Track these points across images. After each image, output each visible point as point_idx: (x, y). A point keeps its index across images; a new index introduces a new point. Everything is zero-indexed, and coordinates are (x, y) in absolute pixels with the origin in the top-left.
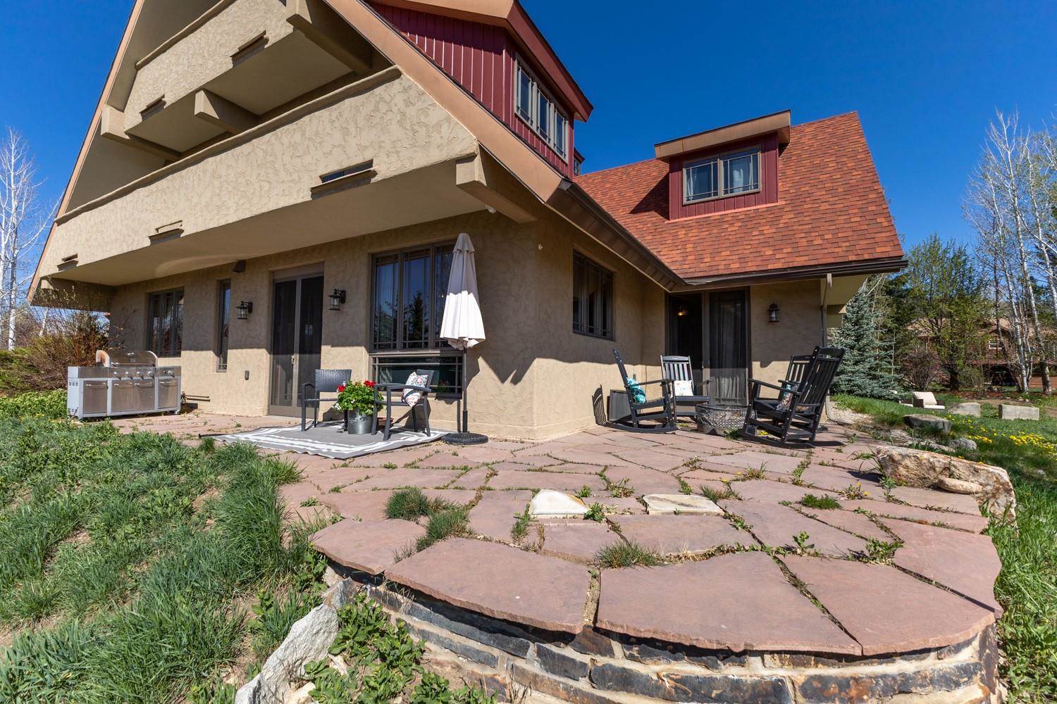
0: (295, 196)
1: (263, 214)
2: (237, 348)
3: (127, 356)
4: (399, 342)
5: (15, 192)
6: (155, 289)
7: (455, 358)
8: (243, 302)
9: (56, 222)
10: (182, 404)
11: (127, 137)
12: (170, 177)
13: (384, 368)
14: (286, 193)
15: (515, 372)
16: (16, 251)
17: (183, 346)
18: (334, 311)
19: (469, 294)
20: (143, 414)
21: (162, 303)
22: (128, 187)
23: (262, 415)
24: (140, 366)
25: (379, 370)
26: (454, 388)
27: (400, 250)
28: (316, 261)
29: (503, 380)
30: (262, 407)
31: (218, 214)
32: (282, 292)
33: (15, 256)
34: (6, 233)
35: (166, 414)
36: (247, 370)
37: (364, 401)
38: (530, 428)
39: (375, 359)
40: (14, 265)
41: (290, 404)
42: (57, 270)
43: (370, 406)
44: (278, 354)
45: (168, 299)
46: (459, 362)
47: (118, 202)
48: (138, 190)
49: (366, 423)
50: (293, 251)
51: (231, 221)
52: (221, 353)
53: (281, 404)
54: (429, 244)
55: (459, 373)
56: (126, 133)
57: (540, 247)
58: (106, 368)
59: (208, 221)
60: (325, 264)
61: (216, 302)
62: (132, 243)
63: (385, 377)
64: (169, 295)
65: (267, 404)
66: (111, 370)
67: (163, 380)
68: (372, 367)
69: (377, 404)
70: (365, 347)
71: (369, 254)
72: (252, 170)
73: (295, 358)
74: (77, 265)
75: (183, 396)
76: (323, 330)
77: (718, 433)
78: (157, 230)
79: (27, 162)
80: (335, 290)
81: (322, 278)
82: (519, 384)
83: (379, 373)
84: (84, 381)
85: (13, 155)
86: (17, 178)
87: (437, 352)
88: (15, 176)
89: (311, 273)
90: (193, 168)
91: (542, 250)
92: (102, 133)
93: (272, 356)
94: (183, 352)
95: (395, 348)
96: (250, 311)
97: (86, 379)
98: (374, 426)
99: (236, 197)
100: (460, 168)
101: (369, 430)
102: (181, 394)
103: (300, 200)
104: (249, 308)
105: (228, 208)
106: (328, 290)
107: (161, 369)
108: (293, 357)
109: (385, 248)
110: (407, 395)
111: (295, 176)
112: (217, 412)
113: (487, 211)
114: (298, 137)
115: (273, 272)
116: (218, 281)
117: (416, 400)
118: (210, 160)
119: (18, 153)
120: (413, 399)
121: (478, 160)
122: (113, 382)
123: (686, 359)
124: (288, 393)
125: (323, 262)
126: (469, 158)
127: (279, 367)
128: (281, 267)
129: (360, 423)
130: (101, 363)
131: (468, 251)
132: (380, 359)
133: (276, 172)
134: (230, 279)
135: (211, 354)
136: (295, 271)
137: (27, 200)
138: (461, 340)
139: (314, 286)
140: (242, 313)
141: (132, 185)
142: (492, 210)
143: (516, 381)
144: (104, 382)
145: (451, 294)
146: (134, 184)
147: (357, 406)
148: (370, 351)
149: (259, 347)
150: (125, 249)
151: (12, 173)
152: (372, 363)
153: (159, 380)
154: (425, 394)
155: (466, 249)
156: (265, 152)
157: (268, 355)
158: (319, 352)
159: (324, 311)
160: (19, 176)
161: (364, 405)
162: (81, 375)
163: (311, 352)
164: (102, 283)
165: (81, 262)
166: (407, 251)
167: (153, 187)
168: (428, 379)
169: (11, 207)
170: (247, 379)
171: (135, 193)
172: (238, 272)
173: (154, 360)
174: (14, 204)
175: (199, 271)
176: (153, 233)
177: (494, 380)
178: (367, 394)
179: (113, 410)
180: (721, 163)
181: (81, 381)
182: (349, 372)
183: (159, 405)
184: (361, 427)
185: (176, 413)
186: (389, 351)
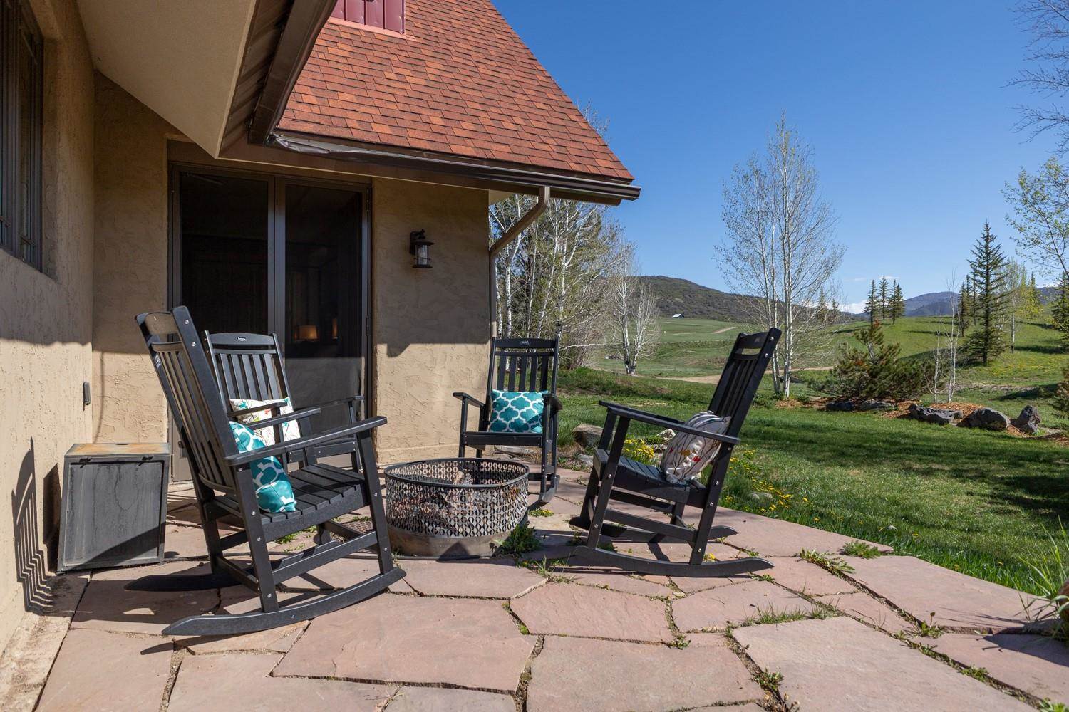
77: (473, 553)
123: (268, 340)
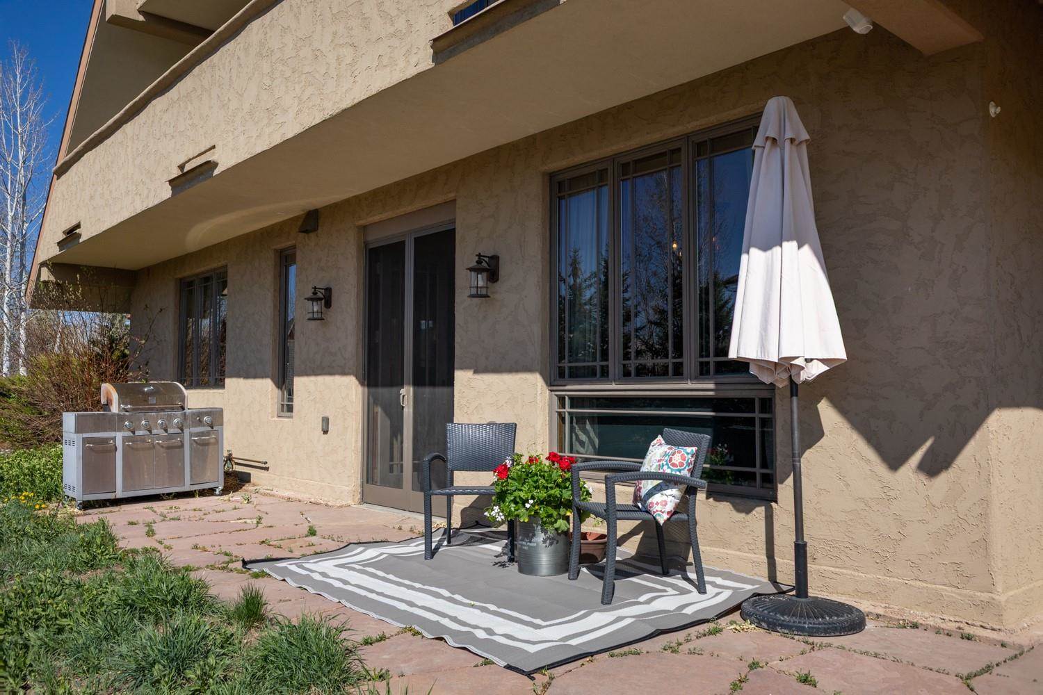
0: (401, 64)
1: (344, 111)
2: (308, 375)
3: (144, 393)
4: (614, 363)
5: (22, 137)
6: (187, 272)
7: (752, 400)
8: (315, 288)
9: (55, 173)
10: (227, 474)
11: (141, 18)
12: (196, 70)
13: (580, 419)
14: (385, 61)
15: (929, 443)
16: (26, 225)
17: (227, 369)
18: (476, 300)
19: (800, 247)
20: (169, 494)
21: (198, 296)
22: (141, 98)
23: (350, 502)
24: (163, 410)
25: (571, 422)
26: (754, 474)
27: (613, 158)
28: (440, 199)
29: (894, 462)
30: (350, 488)
31: (268, 125)
32: (380, 264)
33: (24, 232)
34: (13, 198)
35: (203, 493)
36: (326, 415)
37: (550, 501)
38: (985, 596)
39: (562, 400)
40: (23, 245)
41: (398, 484)
43: (562, 511)
44: (376, 385)
45: (206, 288)
46: (763, 410)
47: (128, 128)
48: (154, 102)
49: (555, 552)
50: (397, 184)
51: (290, 135)
52: (284, 382)
53: (384, 483)
54: (679, 138)
55: (763, 434)
56: (140, 11)
57: (994, 110)
58: (114, 415)
59: (253, 140)
60: (457, 202)
61: (275, 291)
62: (148, 197)
63: (583, 437)
64: (207, 279)
65: (359, 482)
66: (121, 418)
67: (198, 434)
68: (556, 415)
69: (579, 510)
70: (541, 374)
71: (544, 174)
72: (323, 27)
73: (407, 393)
74: (81, 240)
75: (229, 458)
76: (457, 339)
78: (181, 167)
79: (35, 90)
80: (479, 255)
81: (452, 233)
82: (943, 477)
83: (572, 430)
84: (84, 439)
85: (19, 80)
86: (24, 116)
87: (706, 387)
88: (21, 114)
89: (431, 224)
90: (230, 46)
91: (998, 116)
92: (108, 17)
93: (366, 389)
94: (228, 381)
95: (604, 374)
96: (328, 304)
97: (86, 435)
98: (574, 559)
99: (297, 86)
101: (563, 566)
102: (226, 454)
103: (411, 72)
104: (325, 298)
105: (285, 111)
106: (464, 258)
107: (193, 414)
108: (403, 391)
109: (579, 158)
110: (650, 494)
111: (401, 24)
112: (281, 493)
113: (847, 31)
115: (364, 228)
116: (276, 250)
117: (670, 507)
118: (255, 25)
119: (24, 79)
120: (664, 503)
122: (125, 439)
124: (396, 461)
125: (454, 201)
127: (379, 410)
128: (377, 218)
129: (543, 552)
130: (107, 406)
131: (792, 140)
132: (572, 399)
133: (366, 22)
134: (294, 247)
135: (266, 385)
136: (401, 224)
137: (37, 147)
138: (786, 365)
139: (438, 250)
140: (315, 310)
141: (145, 95)
142: (861, 27)
143: (933, 467)
144: (112, 439)
145: (753, 251)
146: (148, 92)
147: (536, 513)
148: (550, 383)
149: (344, 373)
150: (139, 207)
151: (18, 110)
152: (556, 408)
153: (191, 435)
154: (691, 491)
155: (789, 135)
157: (360, 389)
158: (450, 382)
159: (458, 298)
160: (27, 112)
161: (551, 510)
162: (79, 430)
163: (432, 384)
164: (117, 267)
165: (86, 234)
166: (624, 160)
167: (173, 93)
168: (697, 455)
169: (18, 160)
170: (325, 432)
171: (150, 108)
172: (306, 232)
173: (183, 399)
174: (21, 154)
175: (247, 235)
176: (176, 173)
177: (868, 461)
178: (558, 486)
179: (125, 488)
181: (78, 438)
182: (511, 428)
183: (192, 478)
184: (545, 558)
185: (217, 492)
186: (591, 383)
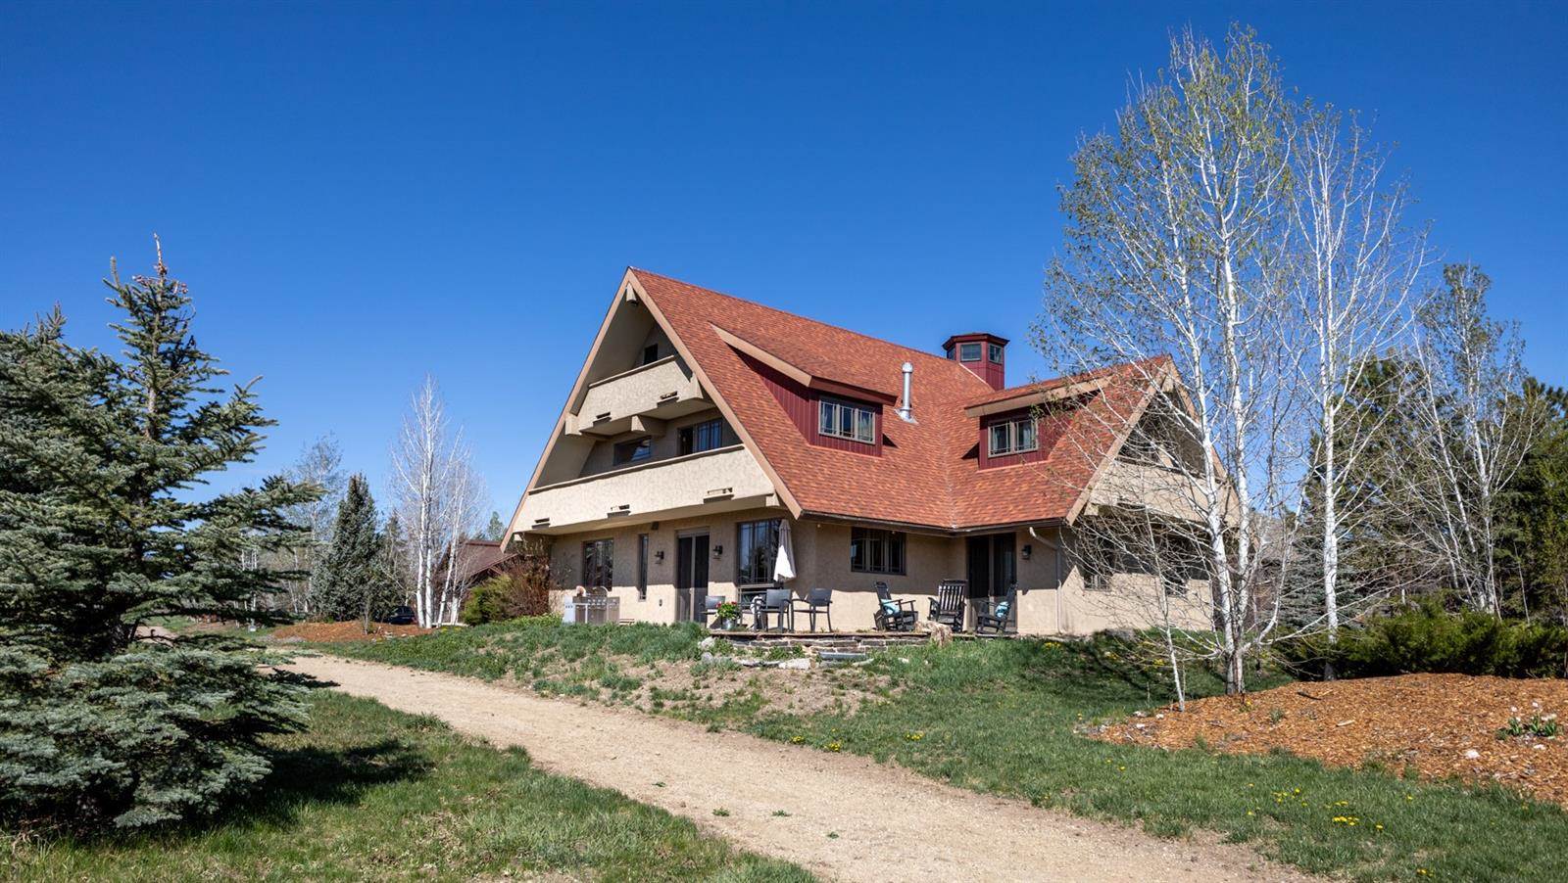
0: (696, 500)
1: (678, 507)
2: (654, 584)
4: (751, 579)
6: (589, 539)
8: (657, 551)
9: (528, 493)
11: (584, 436)
12: (620, 476)
13: (743, 594)
14: (691, 498)
28: (704, 525)
32: (683, 545)
36: (660, 598)
37: (730, 612)
39: (738, 589)
42: (531, 529)
43: (733, 614)
44: (681, 587)
47: (582, 486)
48: (598, 481)
51: (660, 510)
52: (642, 587)
54: (768, 519)
56: (583, 433)
61: (638, 550)
62: (594, 516)
63: (743, 598)
66: (587, 598)
68: (737, 593)
70: (734, 582)
71: (735, 523)
72: (672, 481)
73: (692, 590)
74: (549, 526)
76: (709, 572)
78: (612, 508)
80: (716, 545)
81: (708, 537)
83: (740, 596)
89: (702, 532)
90: (636, 473)
92: (565, 431)
93: (677, 589)
94: (613, 588)
95: (750, 582)
96: (662, 557)
99: (663, 495)
100: (768, 498)
103: (698, 503)
104: (662, 555)
106: (712, 545)
107: (610, 598)
108: (690, 589)
109: (745, 520)
111: (696, 489)
114: (697, 468)
115: (677, 531)
116: (639, 534)
118: (647, 471)
121: (775, 495)
124: (687, 615)
125: (709, 527)
126: (771, 495)
127: (682, 596)
128: (682, 528)
132: (741, 589)
133: (685, 485)
134: (647, 534)
135: (634, 589)
136: (691, 532)
138: (783, 578)
139: (703, 542)
140: (657, 559)
141: (594, 477)
147: (726, 614)
148: (736, 585)
149: (668, 583)
152: (737, 591)
153: (609, 606)
156: (680, 473)
157: (675, 589)
158: (707, 586)
159: (710, 558)
161: (730, 614)
163: (701, 587)
165: (552, 524)
167: (609, 480)
170: (660, 604)
171: (595, 482)
172: (652, 529)
175: (625, 527)
176: (610, 511)
178: (734, 608)
180: (1012, 424)
182: (724, 597)
186: (746, 584)
